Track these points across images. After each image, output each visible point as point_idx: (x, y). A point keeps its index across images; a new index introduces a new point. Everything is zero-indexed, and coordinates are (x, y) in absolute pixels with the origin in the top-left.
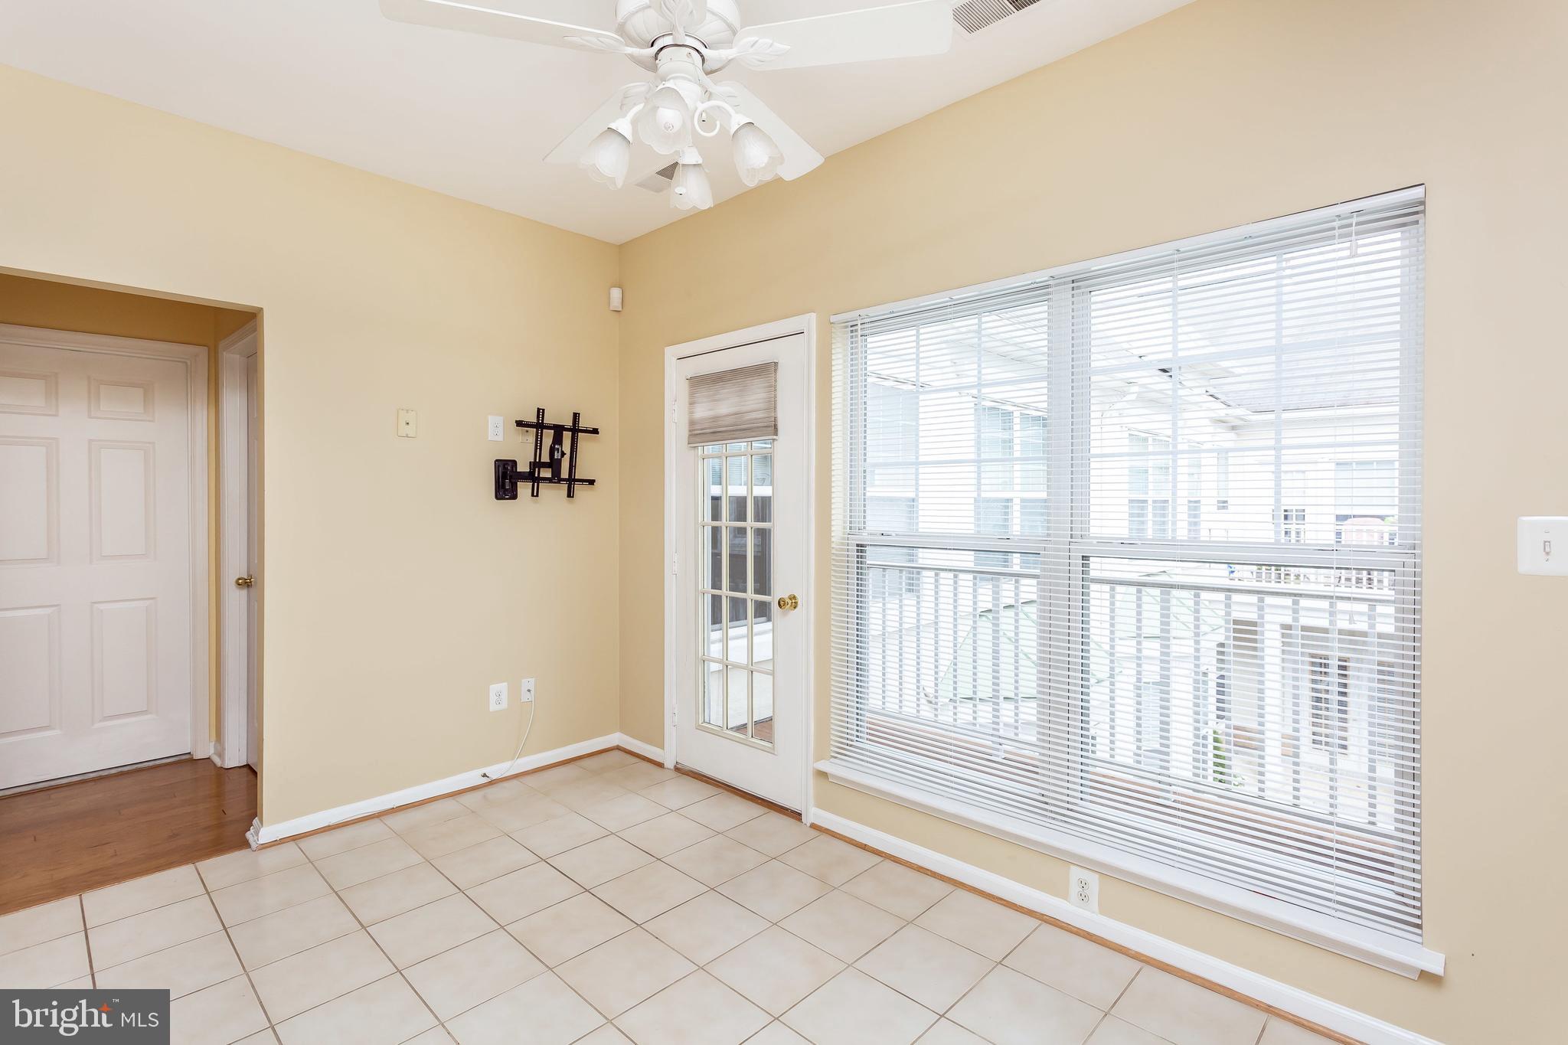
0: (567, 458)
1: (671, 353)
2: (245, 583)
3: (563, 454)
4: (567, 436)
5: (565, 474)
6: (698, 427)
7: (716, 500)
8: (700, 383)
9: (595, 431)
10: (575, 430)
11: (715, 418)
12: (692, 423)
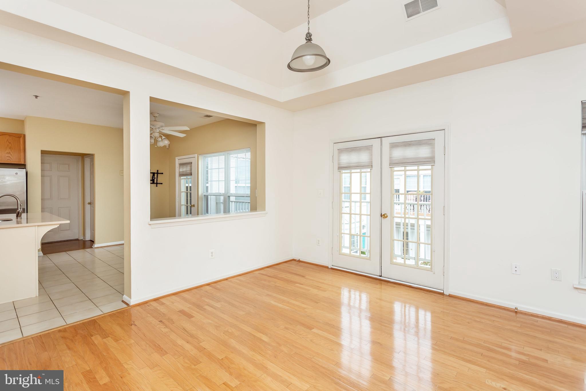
0: (156, 179)
1: (177, 159)
2: (90, 204)
3: (155, 178)
4: (156, 175)
5: (155, 182)
6: (180, 173)
7: (187, 187)
8: (181, 165)
9: (162, 173)
10: (158, 173)
11: (183, 171)
12: (180, 172)
